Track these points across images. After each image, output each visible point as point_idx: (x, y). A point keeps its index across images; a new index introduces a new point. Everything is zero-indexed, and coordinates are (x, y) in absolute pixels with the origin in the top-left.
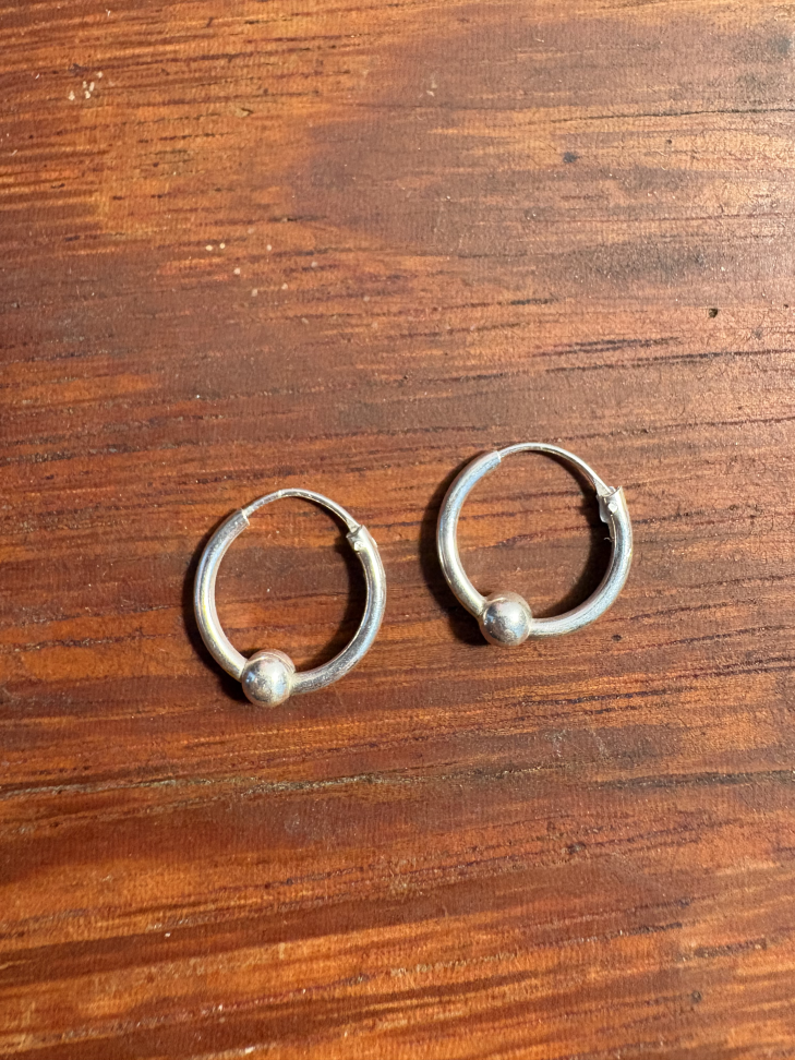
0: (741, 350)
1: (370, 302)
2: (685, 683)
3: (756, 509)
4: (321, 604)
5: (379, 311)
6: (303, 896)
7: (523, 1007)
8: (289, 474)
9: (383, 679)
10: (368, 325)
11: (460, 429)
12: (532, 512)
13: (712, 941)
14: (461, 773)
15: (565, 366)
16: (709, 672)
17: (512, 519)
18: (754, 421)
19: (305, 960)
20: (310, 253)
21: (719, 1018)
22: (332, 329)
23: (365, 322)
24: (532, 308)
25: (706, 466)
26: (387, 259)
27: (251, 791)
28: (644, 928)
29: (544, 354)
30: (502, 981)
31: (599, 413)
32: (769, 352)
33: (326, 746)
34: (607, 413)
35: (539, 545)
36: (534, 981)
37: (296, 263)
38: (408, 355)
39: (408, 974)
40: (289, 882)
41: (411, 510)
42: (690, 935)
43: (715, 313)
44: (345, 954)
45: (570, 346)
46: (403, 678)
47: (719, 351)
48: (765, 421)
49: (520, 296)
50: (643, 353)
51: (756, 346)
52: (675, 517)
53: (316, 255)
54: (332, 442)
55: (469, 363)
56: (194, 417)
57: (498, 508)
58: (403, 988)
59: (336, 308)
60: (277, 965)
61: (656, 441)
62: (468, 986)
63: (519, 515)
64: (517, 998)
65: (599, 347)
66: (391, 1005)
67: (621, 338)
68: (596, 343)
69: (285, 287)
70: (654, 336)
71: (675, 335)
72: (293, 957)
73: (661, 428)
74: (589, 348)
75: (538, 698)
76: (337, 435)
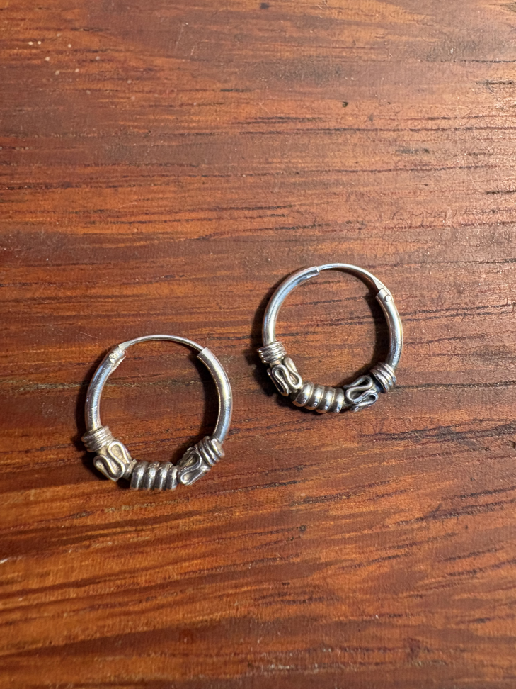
0: (360, 128)
1: (131, 83)
2: (311, 329)
3: (362, 224)
4: (82, 270)
5: (137, 90)
6: (50, 459)
7: (189, 534)
8: (68, 187)
9: (118, 320)
10: (129, 98)
11: (181, 165)
12: (223, 219)
13: (315, 493)
14: (163, 381)
15: (252, 131)
16: (326, 323)
17: (210, 222)
18: (365, 171)
19: (48, 501)
20: (96, 51)
21: (316, 543)
22: (105, 98)
23: (127, 95)
24: (234, 94)
25: (334, 196)
26: (145, 58)
27: (22, 389)
28: (272, 484)
29: (239, 123)
30: (178, 517)
31: (270, 160)
32: (376, 130)
33: (76, 361)
34: (275, 160)
35: (226, 240)
36: (199, 517)
37: (86, 56)
38: (153, 118)
39: (116, 512)
40: (42, 449)
41: (146, 214)
42: (301, 490)
43: (346, 104)
44: (75, 497)
45: (256, 119)
46: (131, 319)
47: (346, 127)
48: (372, 171)
49: (227, 86)
50: (299, 126)
51: (369, 126)
52: (312, 227)
53: (100, 53)
54: (99, 168)
55: (191, 125)
56: (9, 148)
57: (202, 215)
58: (111, 521)
59: (109, 86)
60: (28, 504)
61: (304, 179)
62: (156, 520)
63: (214, 221)
64: (187, 529)
65: (274, 120)
66: (102, 532)
67: (288, 116)
68: (271, 118)
69: (77, 70)
70: (307, 116)
71: (320, 116)
72: (40, 499)
73: (308, 172)
74: (267, 121)
75: (217, 335)
76: (102, 164)
